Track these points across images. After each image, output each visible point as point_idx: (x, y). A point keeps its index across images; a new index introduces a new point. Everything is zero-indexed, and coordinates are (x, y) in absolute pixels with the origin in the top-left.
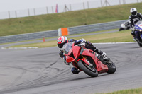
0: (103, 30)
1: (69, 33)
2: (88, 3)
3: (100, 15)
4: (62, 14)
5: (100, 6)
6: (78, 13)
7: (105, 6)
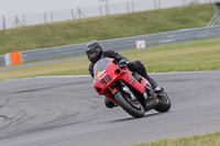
0: (76, 55)
1: (22, 60)
2: (51, 13)
3: (70, 32)
4: (12, 31)
5: (70, 18)
6: (37, 29)
7: (78, 17)
